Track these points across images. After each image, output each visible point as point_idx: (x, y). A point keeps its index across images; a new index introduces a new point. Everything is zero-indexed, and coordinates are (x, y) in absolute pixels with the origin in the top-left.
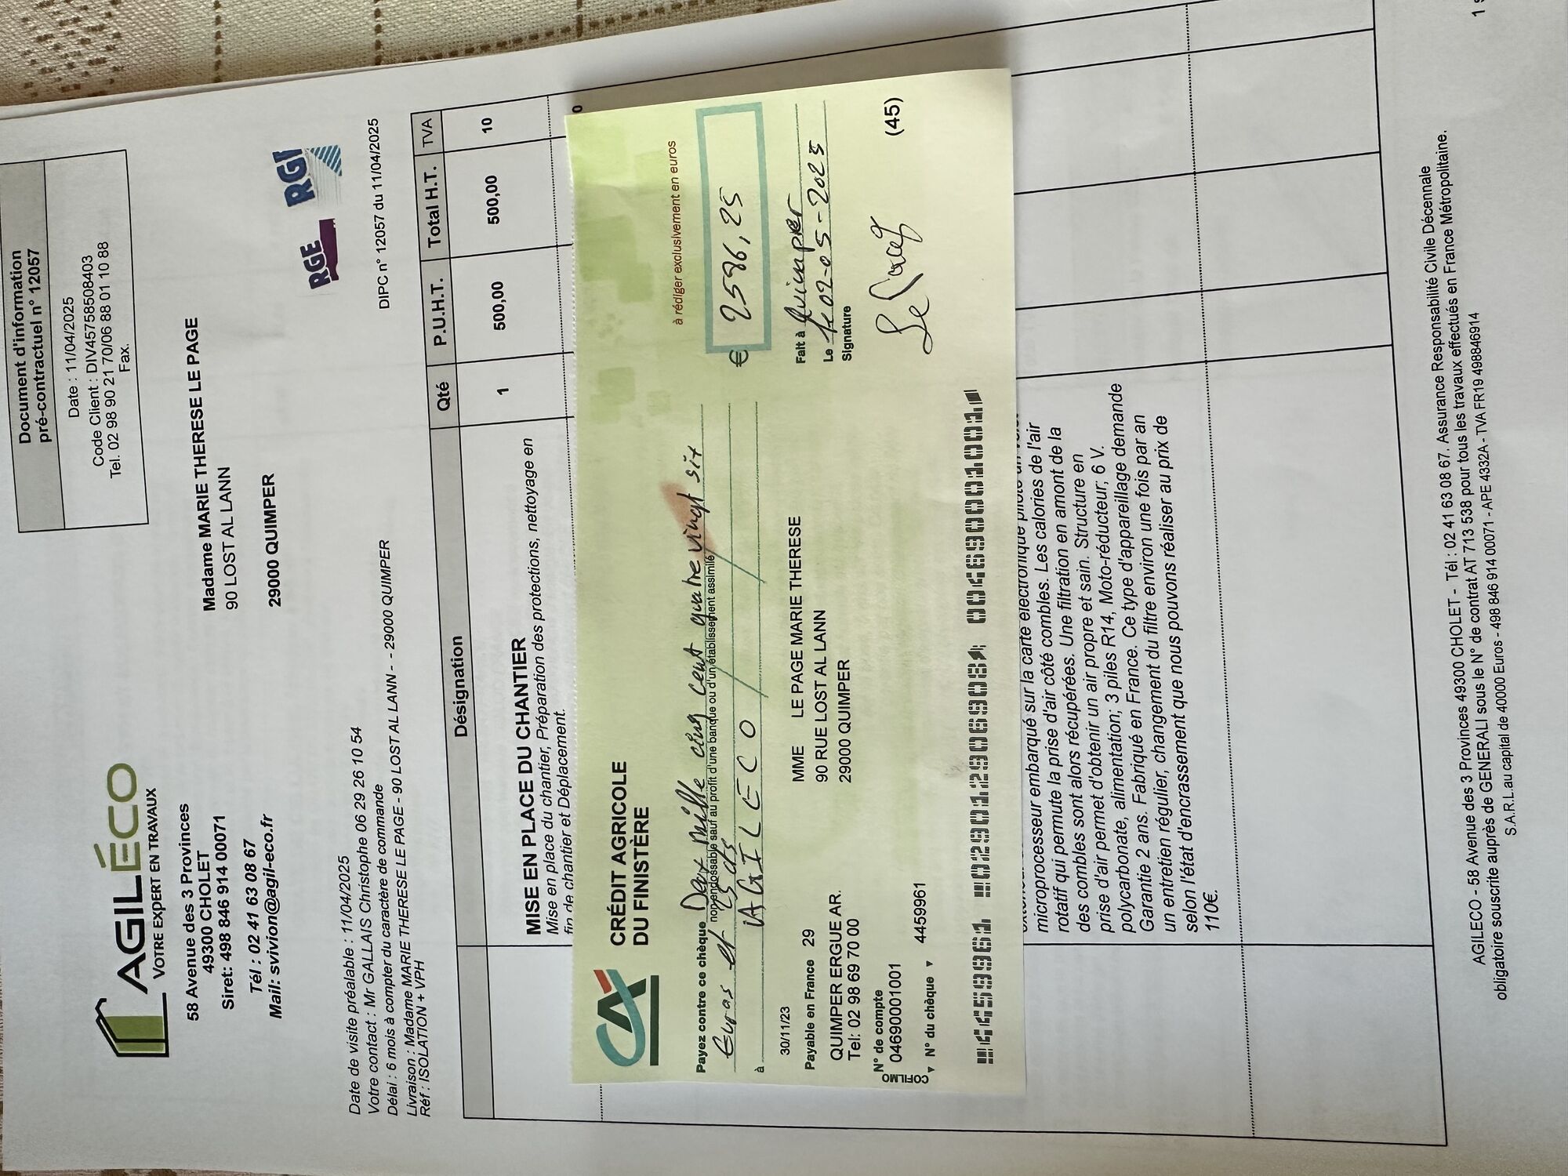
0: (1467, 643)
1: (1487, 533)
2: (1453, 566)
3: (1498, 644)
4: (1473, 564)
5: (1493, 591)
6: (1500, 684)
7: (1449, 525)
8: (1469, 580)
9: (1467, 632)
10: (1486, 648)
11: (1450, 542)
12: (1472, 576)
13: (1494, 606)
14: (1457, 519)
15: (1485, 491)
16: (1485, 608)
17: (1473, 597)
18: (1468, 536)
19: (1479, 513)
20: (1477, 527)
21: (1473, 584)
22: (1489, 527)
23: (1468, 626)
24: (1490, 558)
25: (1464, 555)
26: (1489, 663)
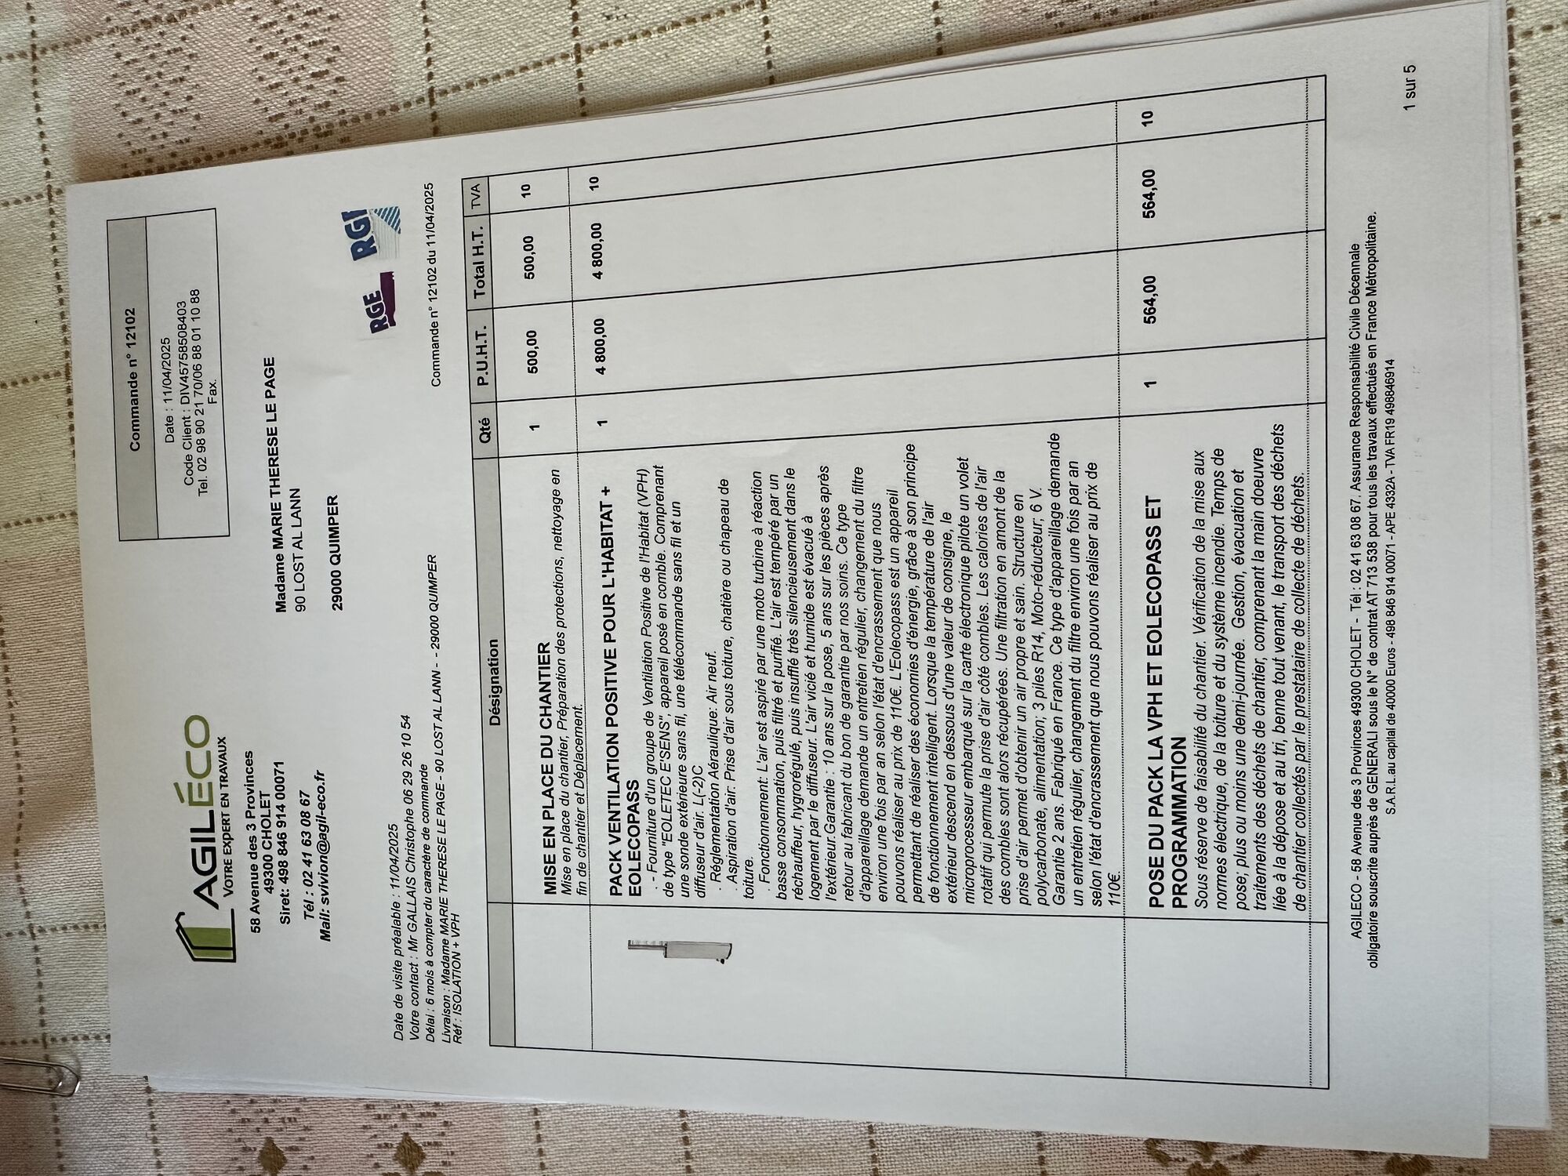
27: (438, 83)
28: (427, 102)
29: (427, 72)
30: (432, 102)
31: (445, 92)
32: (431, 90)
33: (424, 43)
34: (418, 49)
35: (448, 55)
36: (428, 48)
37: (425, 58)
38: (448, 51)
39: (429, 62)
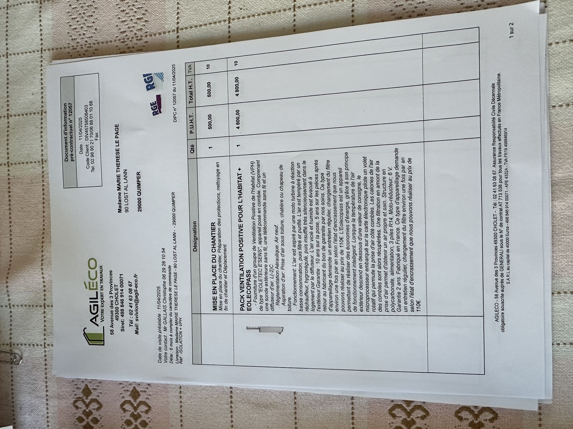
0: (498, 227)
1: (506, 194)
2: (495, 204)
3: (508, 227)
4: (501, 204)
5: (507, 212)
6: (507, 240)
7: (495, 192)
8: (500, 208)
9: (499, 224)
10: (504, 229)
11: (495, 197)
12: (501, 207)
13: (507, 216)
14: (497, 190)
15: (506, 182)
16: (504, 217)
17: (501, 214)
18: (500, 195)
19: (504, 189)
20: (503, 192)
21: (501, 210)
22: (507, 192)
23: (499, 222)
24: (507, 202)
25: (499, 201)
26: (504, 233)
27: (180, 26)
28: (176, 32)
29: (177, 21)
30: (178, 32)
31: (182, 29)
32: (178, 28)
33: (177, 12)
34: (174, 13)
35: (185, 16)
36: (178, 13)
37: (177, 17)
38: (185, 15)
39: (178, 18)
